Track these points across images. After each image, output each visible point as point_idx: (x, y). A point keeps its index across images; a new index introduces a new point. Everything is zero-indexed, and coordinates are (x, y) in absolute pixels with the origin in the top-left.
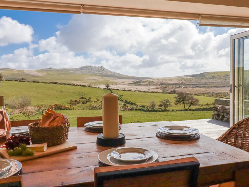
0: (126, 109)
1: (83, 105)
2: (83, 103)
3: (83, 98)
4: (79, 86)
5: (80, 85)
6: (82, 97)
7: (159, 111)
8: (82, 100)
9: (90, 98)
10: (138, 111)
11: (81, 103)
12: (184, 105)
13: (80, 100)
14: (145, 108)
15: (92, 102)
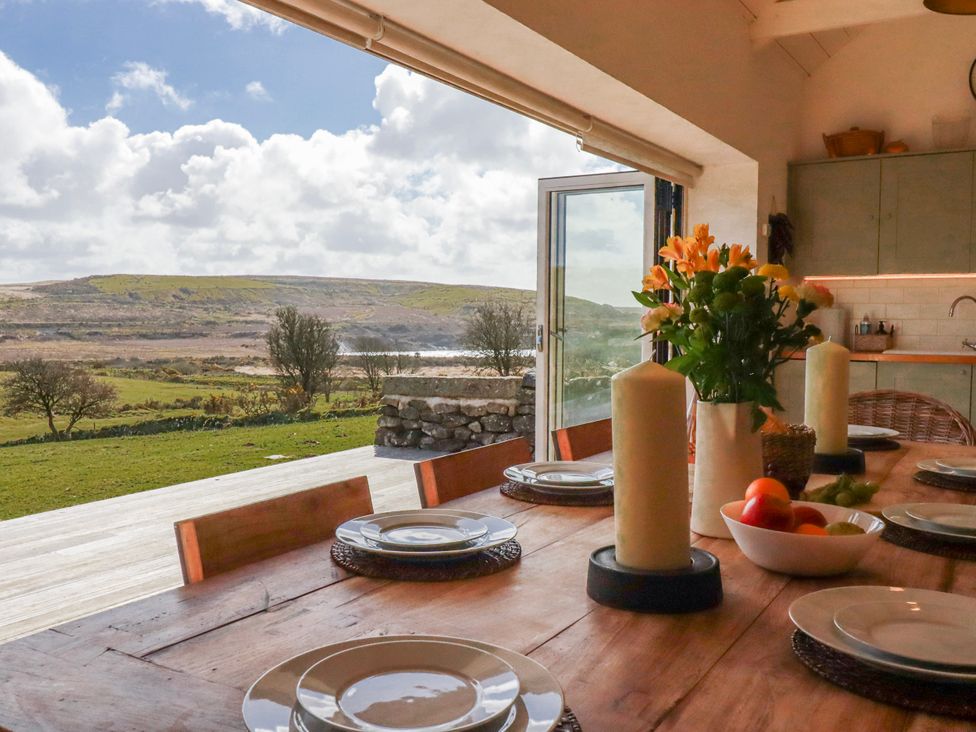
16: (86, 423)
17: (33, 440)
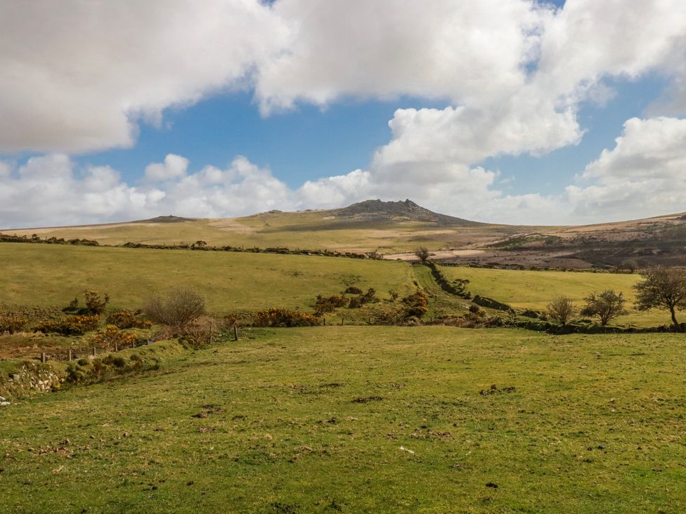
0: (477, 323)
1: (354, 311)
2: (353, 305)
3: (352, 290)
4: (343, 256)
5: (348, 255)
6: (351, 289)
7: (584, 331)
8: (349, 296)
9: (372, 291)
10: (516, 330)
11: (348, 304)
12: (672, 311)
13: (342, 297)
14: (537, 320)
15: (378, 300)
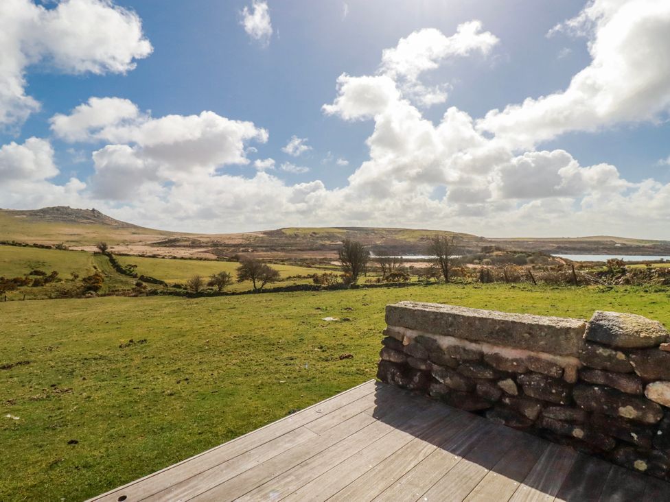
0: (141, 293)
1: (35, 289)
2: (36, 284)
3: (36, 273)
4: (31, 246)
5: (35, 246)
6: (35, 271)
7: (209, 295)
8: (33, 277)
9: (55, 273)
10: (167, 297)
11: (31, 284)
12: (254, 282)
13: (26, 278)
14: (181, 290)
15: (60, 280)
16: (269, 286)
17: (249, 292)
